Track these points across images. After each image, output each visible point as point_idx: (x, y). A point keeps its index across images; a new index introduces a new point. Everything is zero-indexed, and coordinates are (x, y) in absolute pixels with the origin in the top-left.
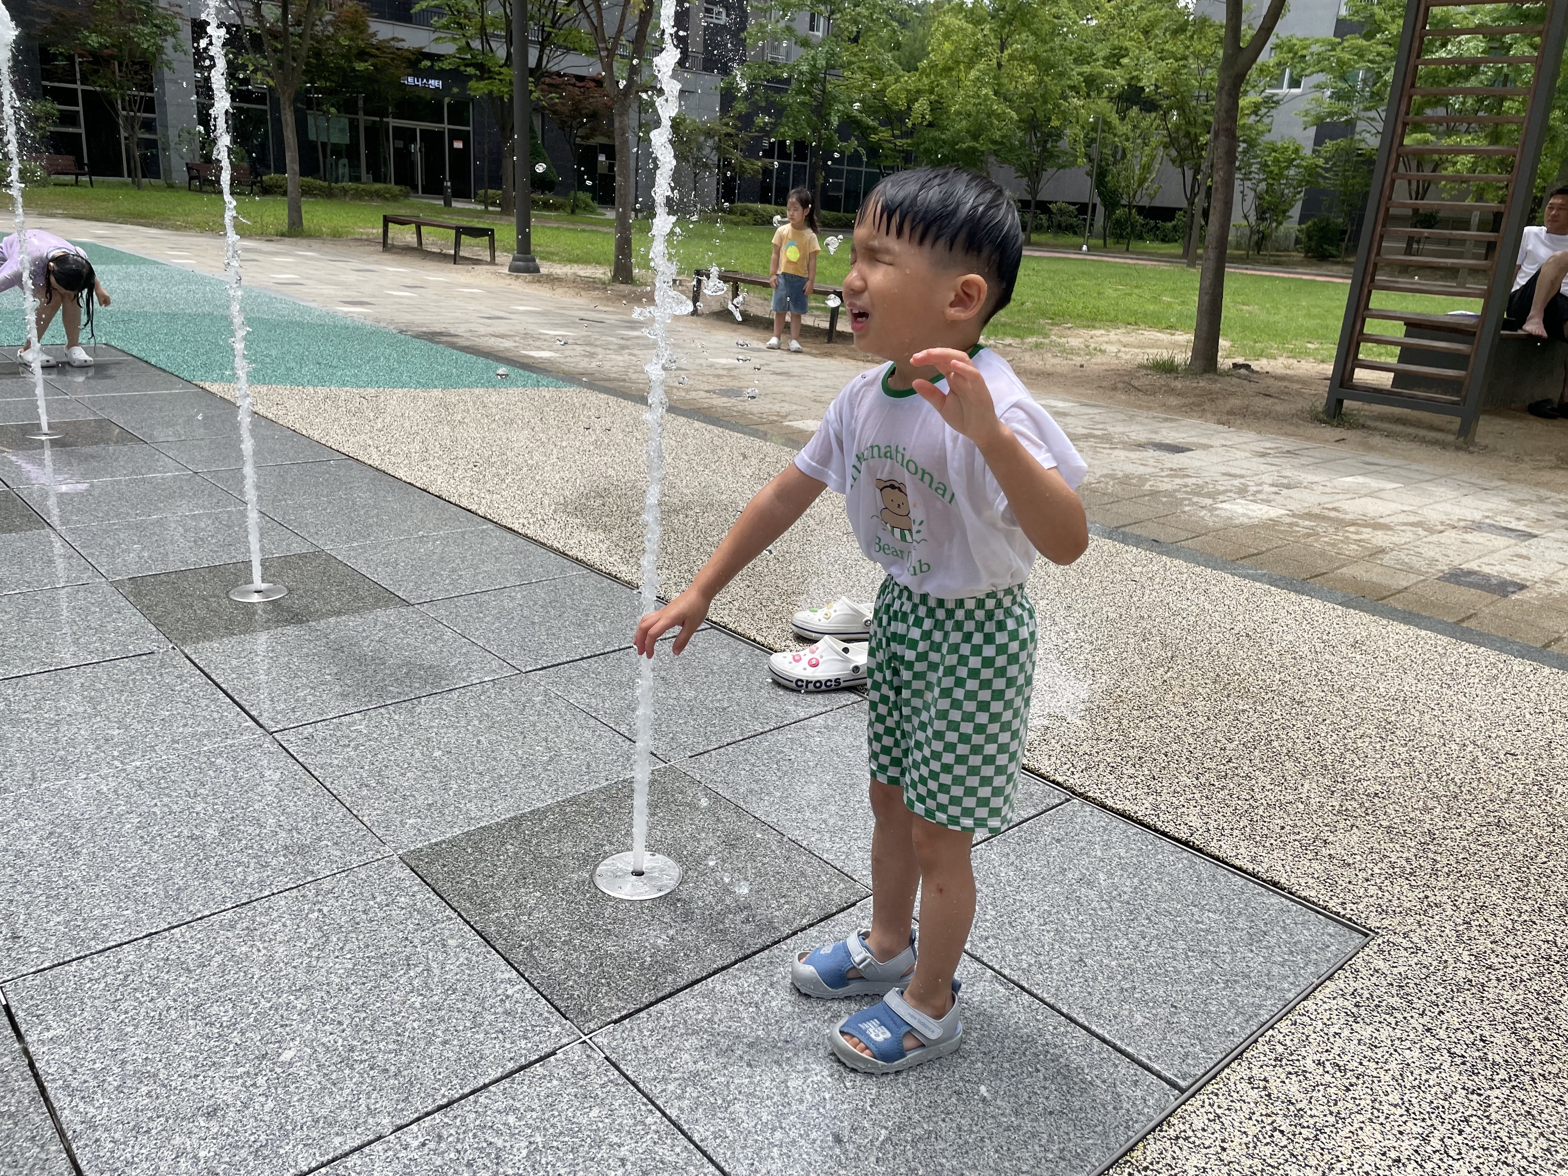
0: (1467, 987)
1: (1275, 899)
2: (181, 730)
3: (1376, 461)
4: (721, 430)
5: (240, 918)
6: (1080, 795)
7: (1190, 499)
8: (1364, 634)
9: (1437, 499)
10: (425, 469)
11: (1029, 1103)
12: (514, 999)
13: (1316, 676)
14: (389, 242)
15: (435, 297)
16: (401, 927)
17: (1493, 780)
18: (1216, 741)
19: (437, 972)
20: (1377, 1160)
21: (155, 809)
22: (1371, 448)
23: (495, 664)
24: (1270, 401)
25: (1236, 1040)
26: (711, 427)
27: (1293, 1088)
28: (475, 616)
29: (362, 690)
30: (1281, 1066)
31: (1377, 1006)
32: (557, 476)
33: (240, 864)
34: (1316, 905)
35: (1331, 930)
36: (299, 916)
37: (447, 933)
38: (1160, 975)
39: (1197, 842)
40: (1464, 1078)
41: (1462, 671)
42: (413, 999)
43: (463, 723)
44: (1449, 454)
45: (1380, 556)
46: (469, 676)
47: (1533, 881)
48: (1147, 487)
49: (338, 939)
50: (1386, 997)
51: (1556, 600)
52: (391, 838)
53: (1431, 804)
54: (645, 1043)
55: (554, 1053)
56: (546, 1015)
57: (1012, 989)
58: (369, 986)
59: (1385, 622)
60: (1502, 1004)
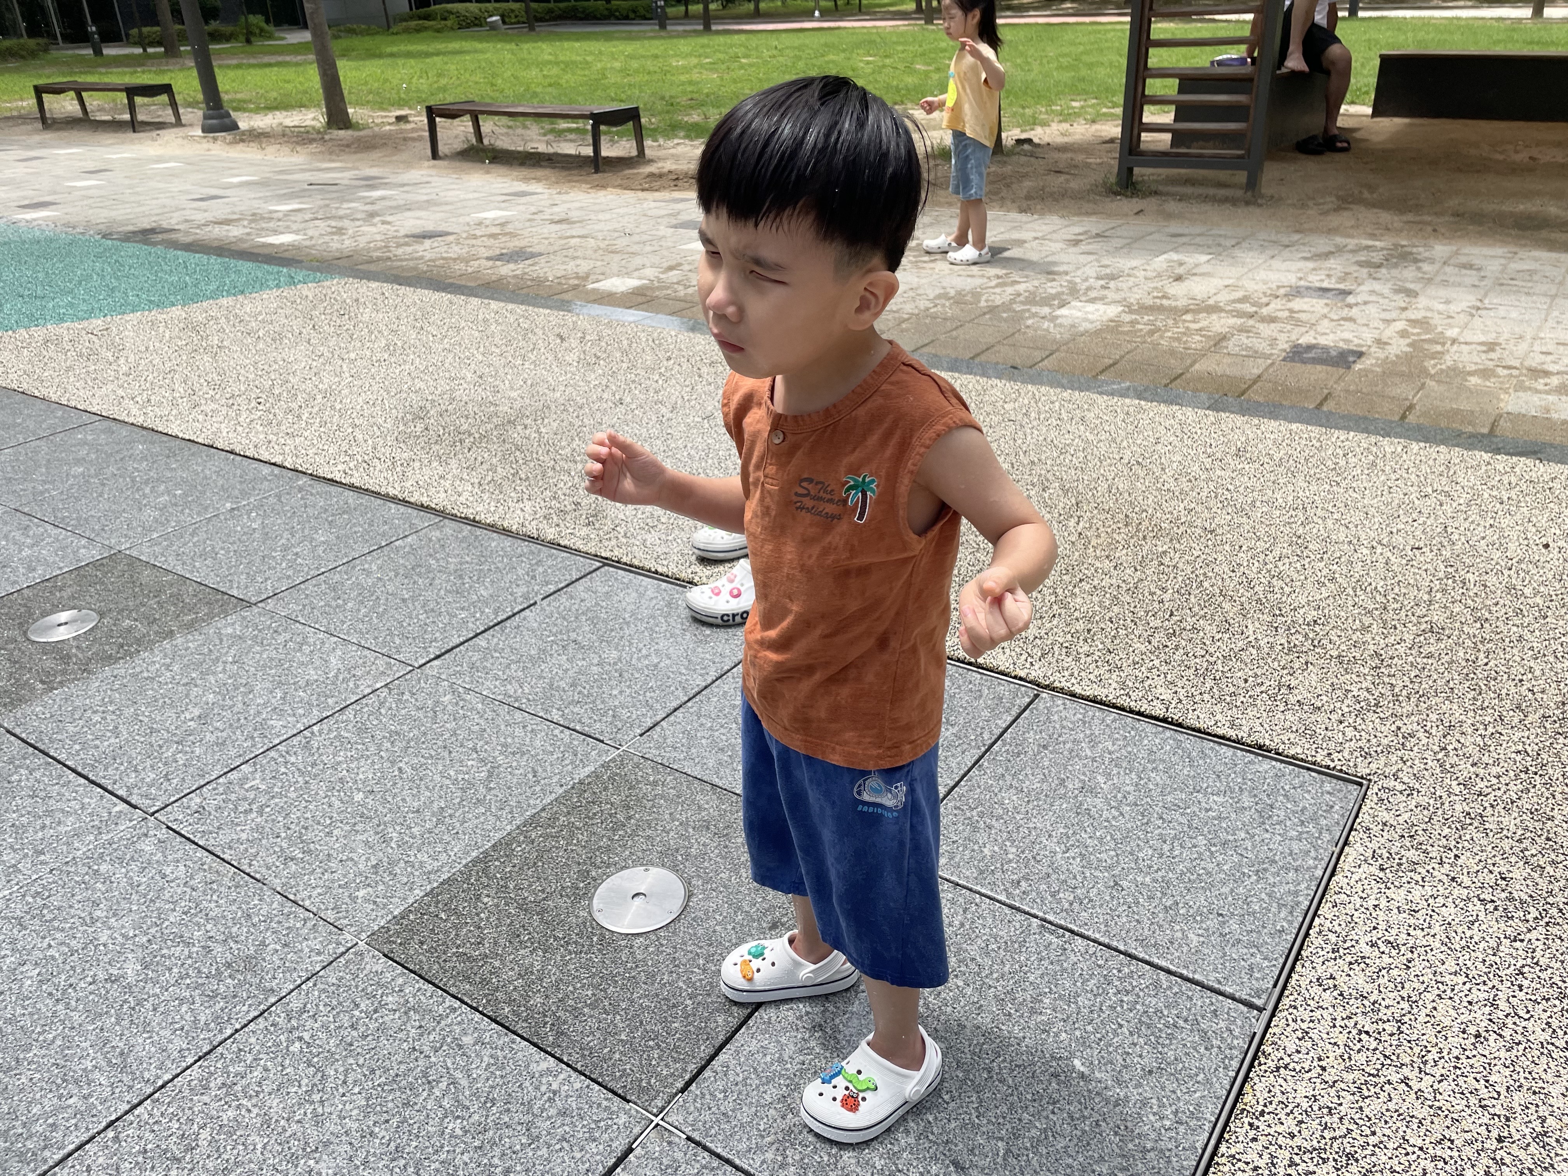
0: (1468, 821)
1: (1266, 765)
2: (40, 834)
3: (1180, 231)
4: (523, 307)
5: (211, 1074)
6: (1046, 687)
7: (1028, 310)
8: (1243, 439)
9: (1250, 266)
10: (201, 418)
11: (1126, 1067)
12: (563, 1094)
13: (1216, 497)
14: (48, 115)
15: (127, 182)
16: (400, 1035)
17: (1412, 582)
18: (1152, 594)
19: (464, 1082)
20: (1461, 1040)
21: (51, 952)
22: (1169, 216)
23: (381, 662)
24: (1062, 178)
25: (1288, 937)
26: (510, 306)
27: (1360, 980)
28: (334, 604)
29: (238, 732)
30: (1341, 957)
31: (1400, 865)
32: (360, 400)
33: (182, 1001)
34: (1305, 762)
35: (1328, 787)
36: (279, 1052)
37: (457, 1029)
38: (1194, 881)
39: (1176, 718)
40: (1502, 925)
41: (1342, 463)
42: (451, 1126)
43: (373, 749)
44: (1241, 211)
45: (1224, 344)
46: (357, 686)
47: (1483, 687)
48: (983, 304)
49: (336, 1071)
50: (1403, 853)
51: (1393, 363)
52: (346, 922)
53: (1367, 621)
54: (722, 1108)
55: (630, 1150)
56: (605, 1103)
57: (1063, 936)
58: (394, 1122)
59: (1256, 421)
60: (1505, 832)
